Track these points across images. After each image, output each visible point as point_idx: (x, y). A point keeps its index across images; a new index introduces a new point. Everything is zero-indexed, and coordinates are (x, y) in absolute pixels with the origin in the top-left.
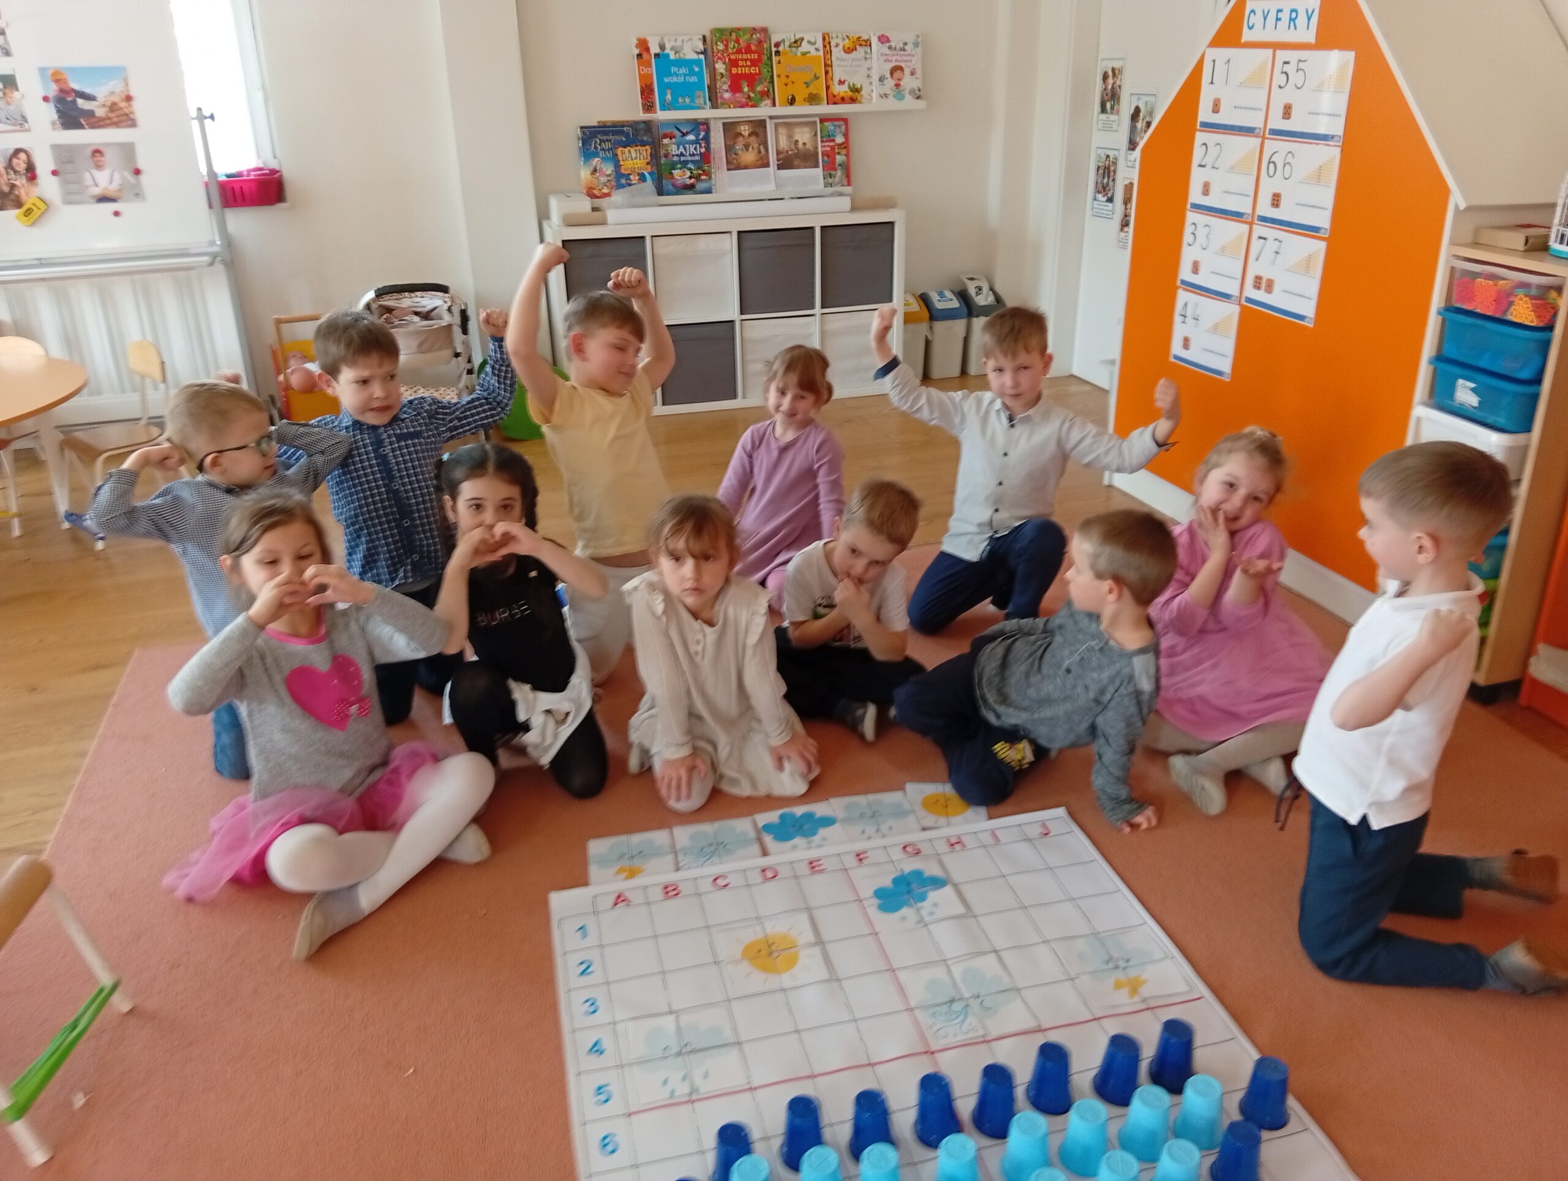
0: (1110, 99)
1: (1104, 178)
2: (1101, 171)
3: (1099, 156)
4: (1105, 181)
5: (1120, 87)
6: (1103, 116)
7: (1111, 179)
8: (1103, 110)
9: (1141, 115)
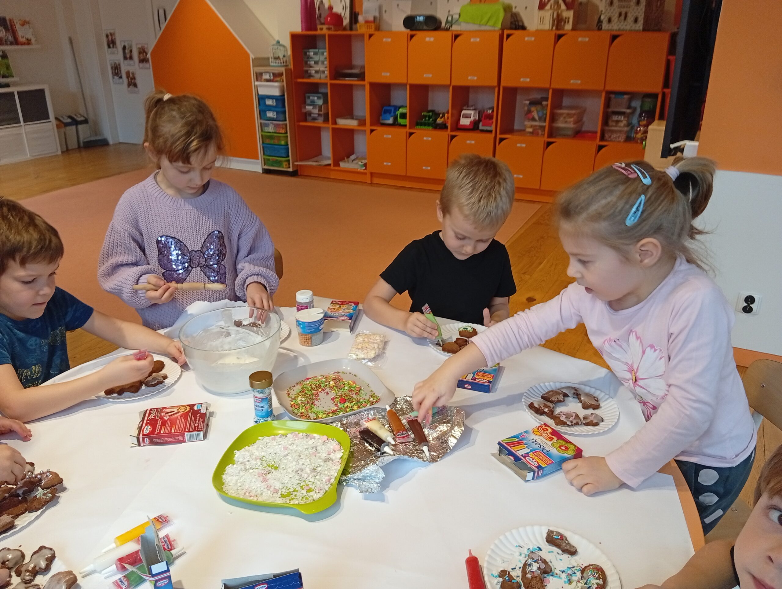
0: (111, 43)
1: (115, 70)
2: (114, 68)
3: (112, 63)
4: (116, 71)
5: (115, 39)
6: (110, 50)
7: (119, 71)
8: (109, 47)
9: (127, 48)
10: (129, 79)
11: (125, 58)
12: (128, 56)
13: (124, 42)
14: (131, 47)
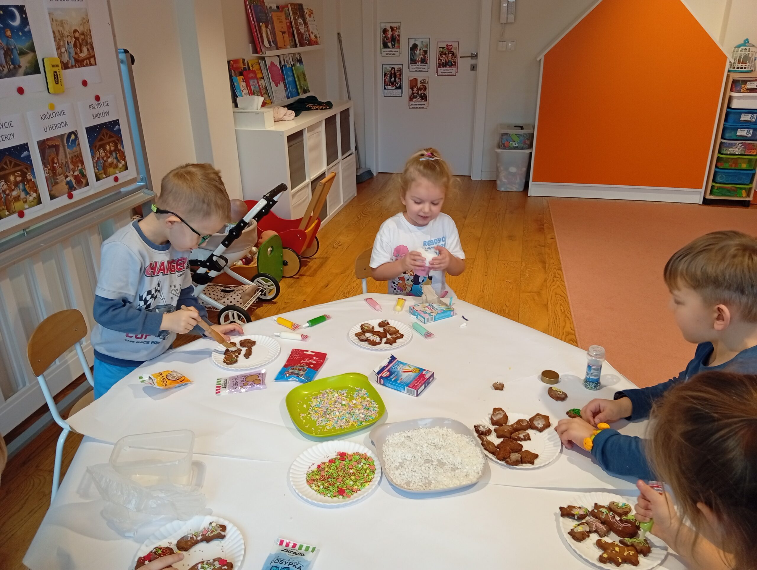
0: (391, 41)
1: (391, 78)
2: (389, 76)
3: (386, 68)
4: (393, 79)
5: (398, 35)
7: (397, 79)
8: (385, 47)
9: (419, 48)
10: (415, 89)
11: (413, 61)
12: (418, 59)
13: (416, 39)
14: (427, 46)
